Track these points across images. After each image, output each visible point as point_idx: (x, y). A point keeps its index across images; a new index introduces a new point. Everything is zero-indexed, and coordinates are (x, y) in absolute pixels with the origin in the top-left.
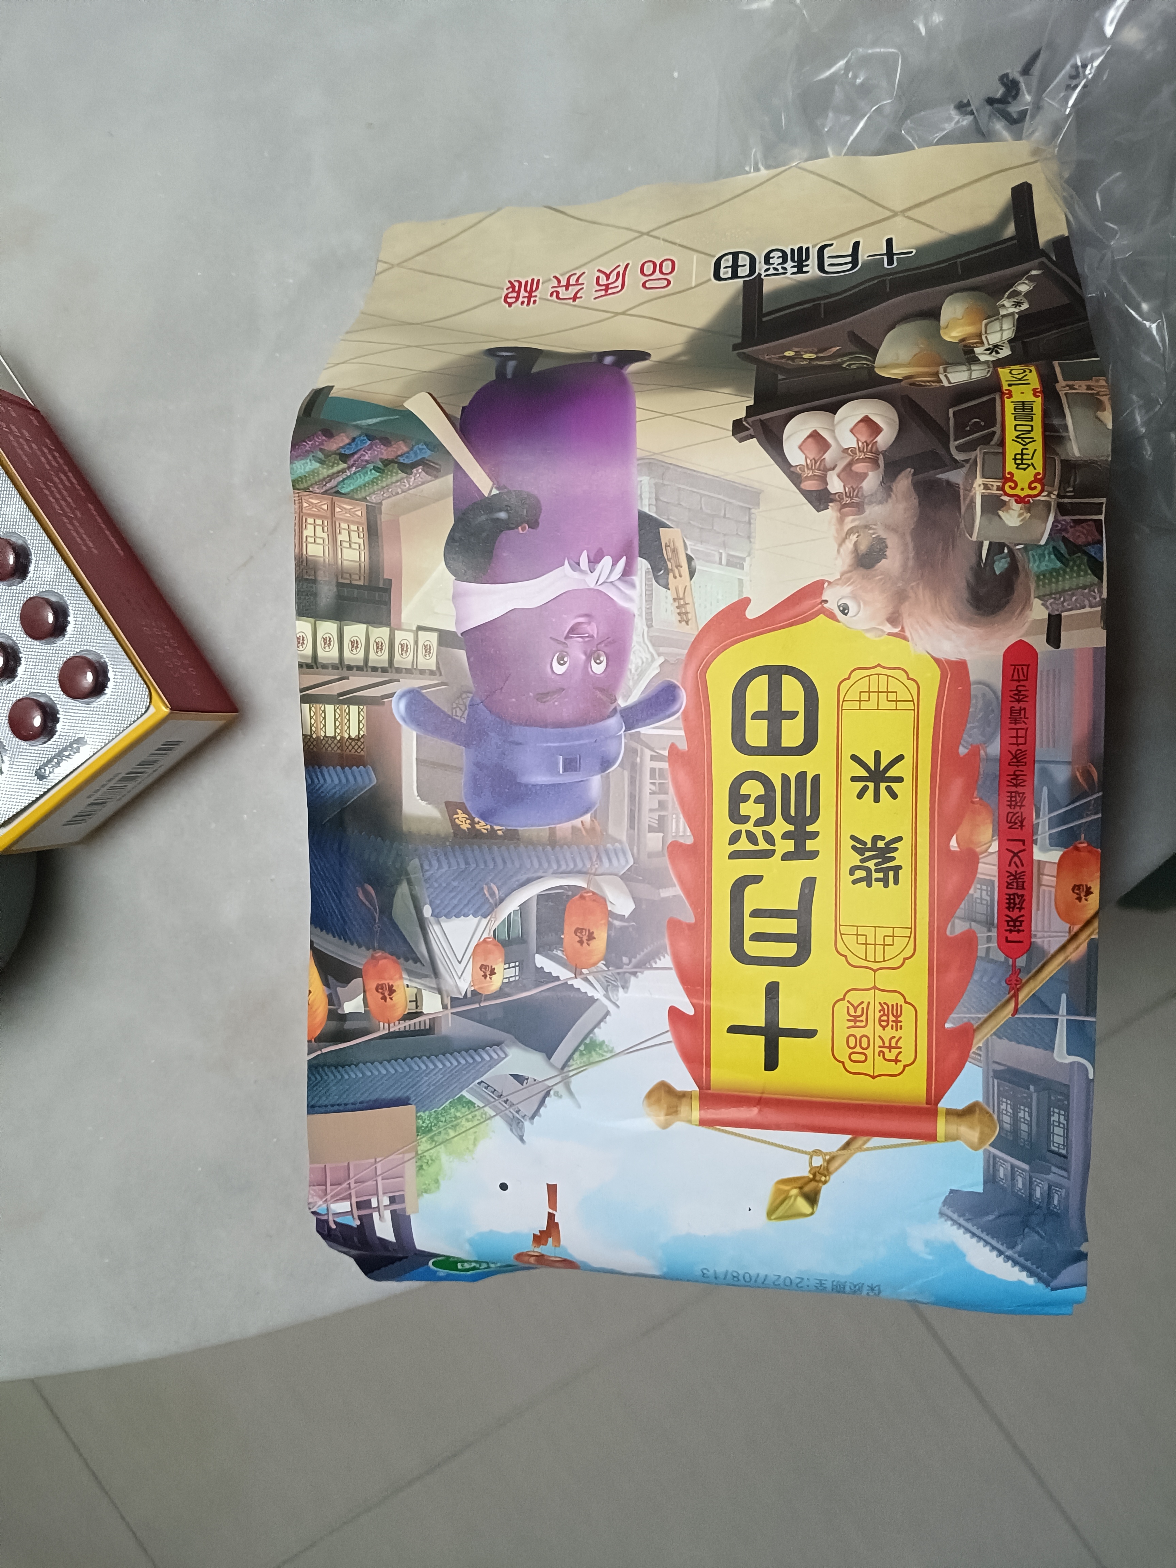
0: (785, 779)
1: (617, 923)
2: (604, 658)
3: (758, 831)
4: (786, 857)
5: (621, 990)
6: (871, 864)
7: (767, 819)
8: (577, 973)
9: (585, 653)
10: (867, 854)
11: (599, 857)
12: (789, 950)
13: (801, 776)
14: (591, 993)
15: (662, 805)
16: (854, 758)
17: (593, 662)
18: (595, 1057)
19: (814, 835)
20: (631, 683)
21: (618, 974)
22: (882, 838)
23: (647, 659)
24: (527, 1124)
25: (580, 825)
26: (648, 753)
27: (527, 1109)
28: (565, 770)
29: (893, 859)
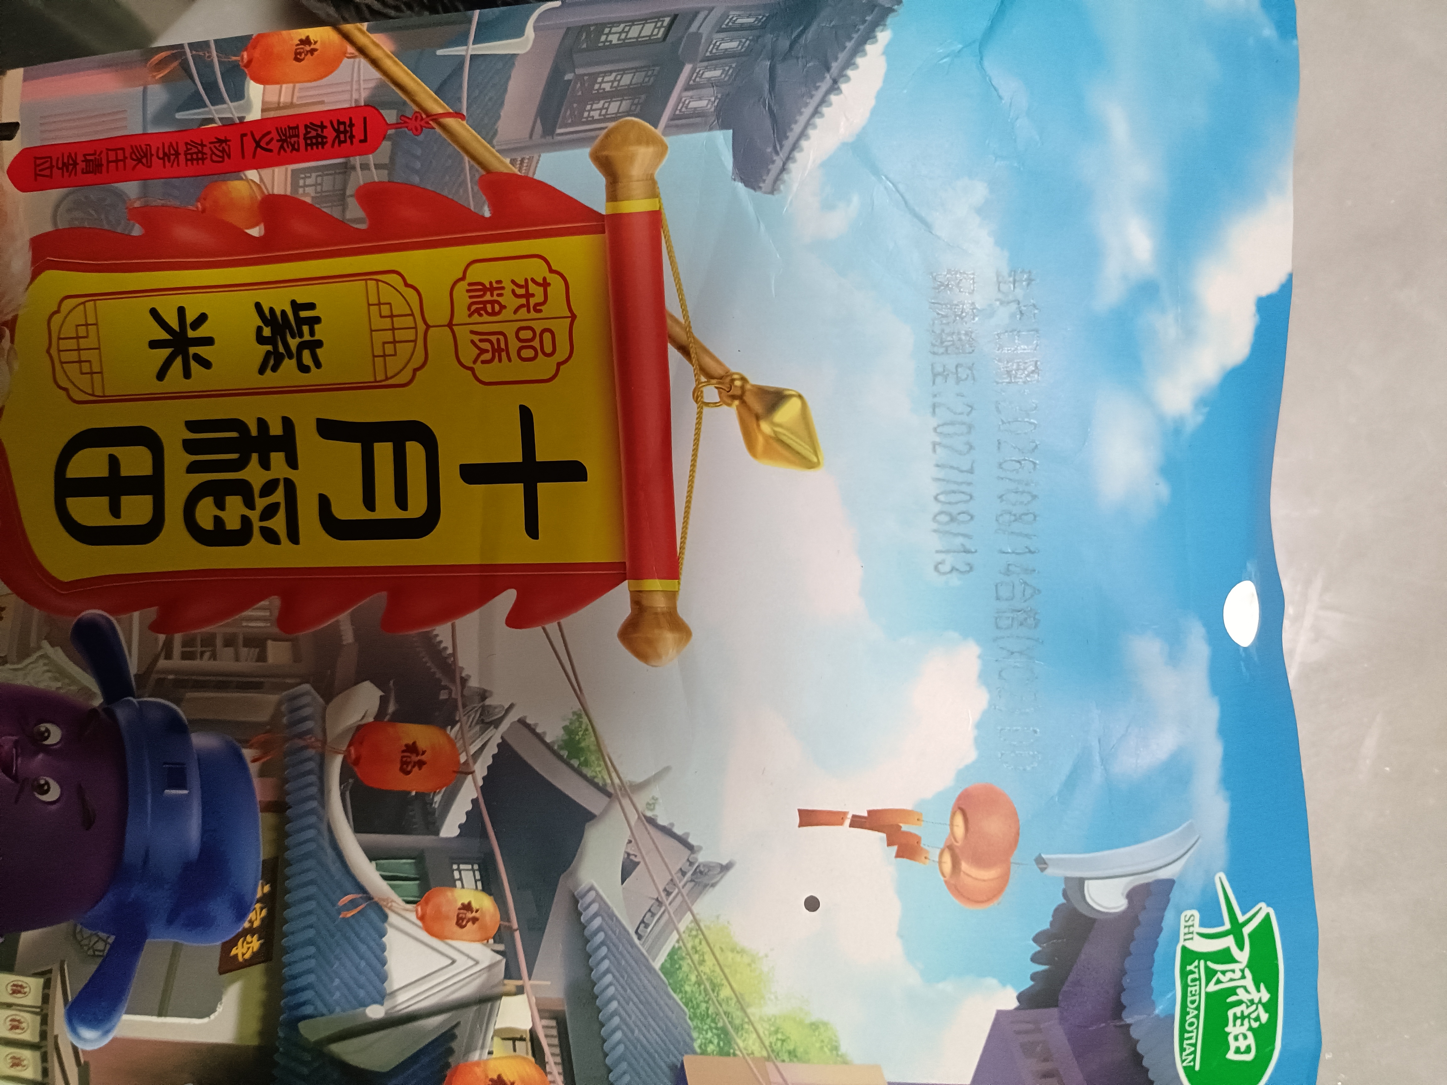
0: (193, 468)
1: (391, 708)
2: (43, 727)
3: (261, 503)
4: (292, 462)
5: (488, 702)
6: (293, 343)
7: (243, 489)
8: (466, 771)
9: (36, 753)
10: (281, 349)
11: (301, 735)
12: (415, 451)
13: (189, 446)
14: (492, 749)
15: (229, 642)
16: (161, 375)
17: (47, 742)
18: (589, 741)
19: (262, 424)
20: (73, 688)
21: (464, 706)
22: (259, 329)
23: (45, 665)
24: (702, 858)
25: (257, 764)
26: (162, 663)
27: (678, 858)
28: (183, 787)
29: (283, 312)
